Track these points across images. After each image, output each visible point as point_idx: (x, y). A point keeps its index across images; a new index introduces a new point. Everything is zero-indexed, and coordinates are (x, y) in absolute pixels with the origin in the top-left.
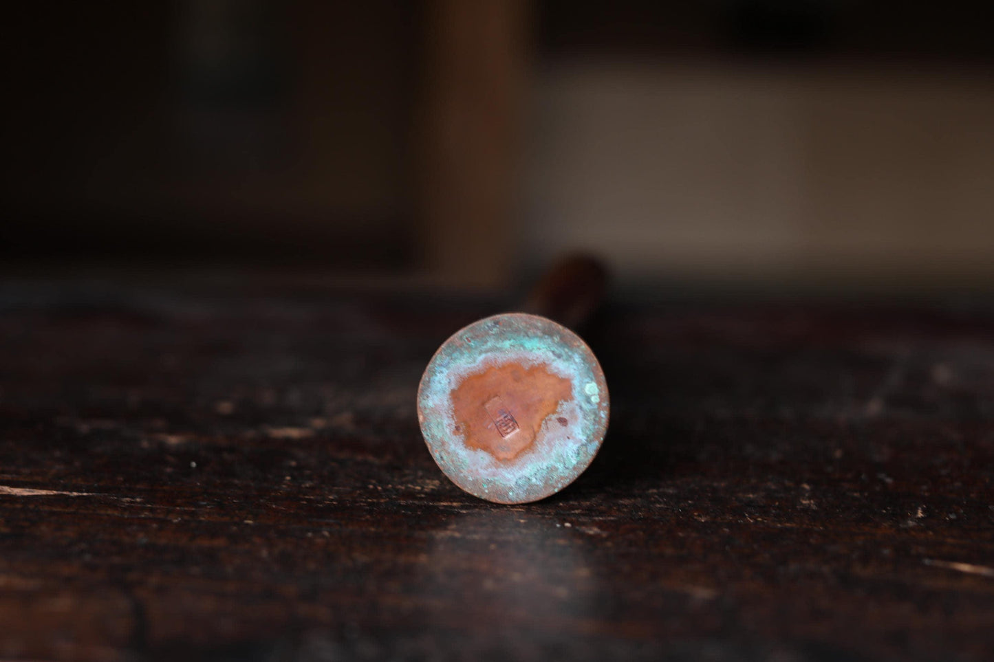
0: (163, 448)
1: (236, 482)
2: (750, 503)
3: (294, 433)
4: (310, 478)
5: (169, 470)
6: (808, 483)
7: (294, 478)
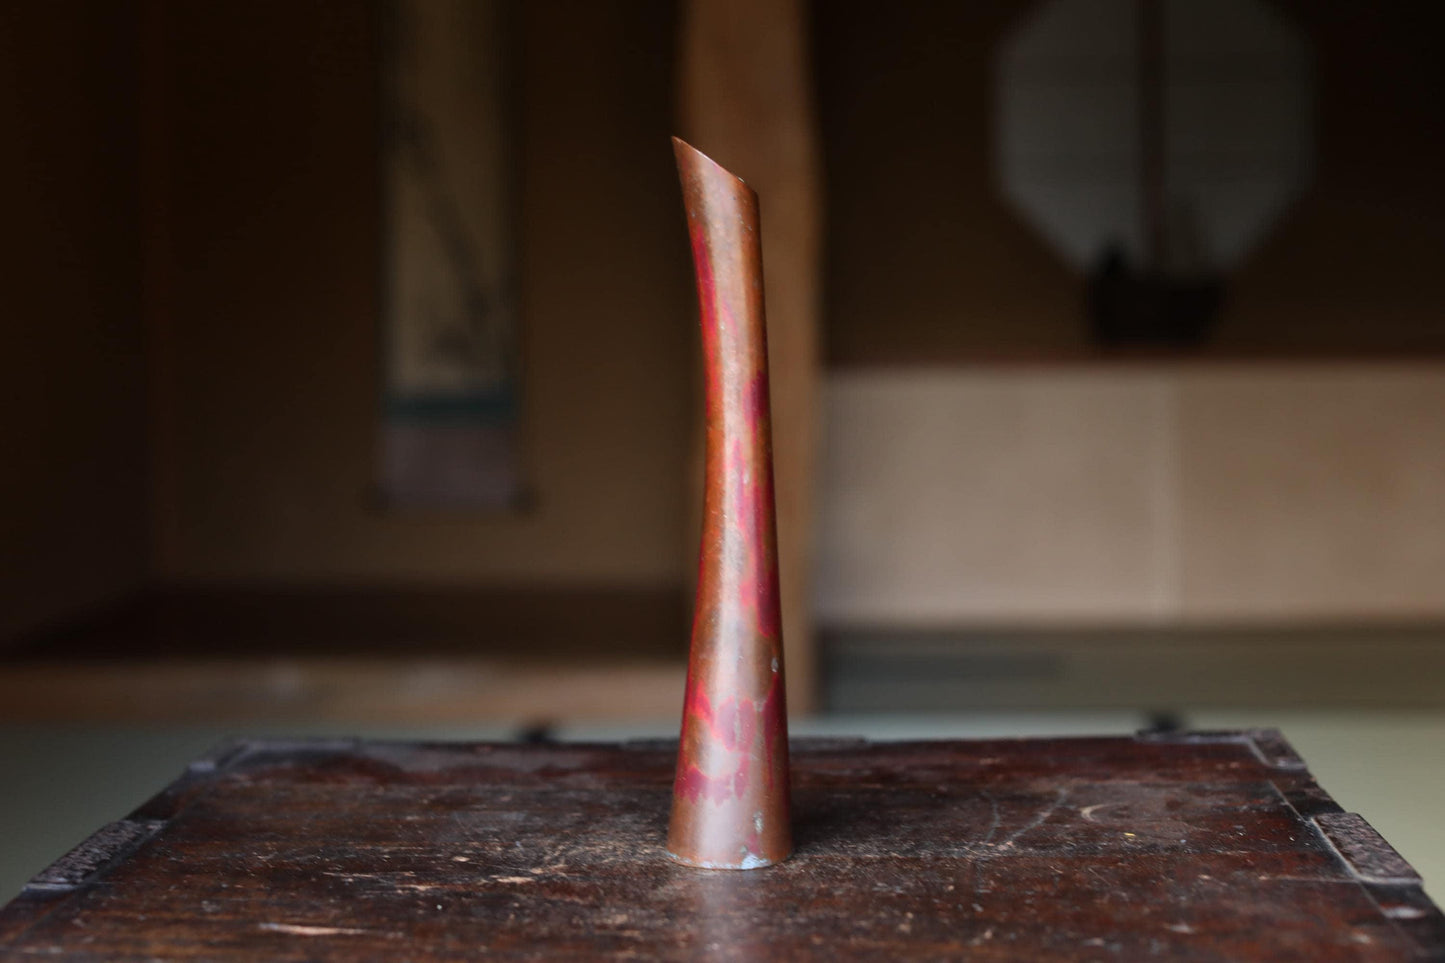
0: (414, 894)
1: (473, 920)
2: (860, 929)
3: (518, 880)
4: (529, 916)
5: (421, 912)
6: (912, 912)
7: (517, 916)
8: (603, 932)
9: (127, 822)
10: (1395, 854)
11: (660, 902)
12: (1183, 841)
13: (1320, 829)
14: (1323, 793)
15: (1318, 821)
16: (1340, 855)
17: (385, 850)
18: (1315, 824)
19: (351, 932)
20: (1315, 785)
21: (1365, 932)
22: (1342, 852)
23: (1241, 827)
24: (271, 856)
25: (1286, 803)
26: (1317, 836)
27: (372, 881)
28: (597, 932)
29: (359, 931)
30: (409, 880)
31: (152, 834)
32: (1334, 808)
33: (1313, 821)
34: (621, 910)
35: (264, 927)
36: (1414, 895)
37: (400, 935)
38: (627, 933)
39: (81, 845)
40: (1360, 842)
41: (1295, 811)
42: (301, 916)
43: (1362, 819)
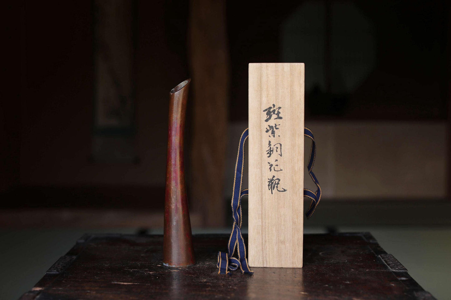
1: (167, 281)
4: (181, 280)
8: (201, 283)
9: (66, 256)
10: (401, 264)
11: (214, 276)
12: (346, 261)
13: (381, 258)
14: (382, 249)
15: (381, 256)
16: (386, 264)
17: (139, 264)
18: (380, 257)
19: (136, 284)
20: (380, 247)
21: (393, 283)
22: (388, 264)
23: (361, 257)
24: (108, 265)
25: (372, 251)
26: (381, 260)
27: (137, 271)
28: (200, 284)
29: (138, 284)
30: (147, 271)
31: (74, 259)
32: (385, 253)
33: (379, 256)
34: (205, 278)
35: (113, 282)
36: (406, 274)
37: (149, 284)
38: (208, 284)
39: (57, 262)
40: (392, 261)
41: (374, 253)
42: (122, 280)
43: (392, 256)
